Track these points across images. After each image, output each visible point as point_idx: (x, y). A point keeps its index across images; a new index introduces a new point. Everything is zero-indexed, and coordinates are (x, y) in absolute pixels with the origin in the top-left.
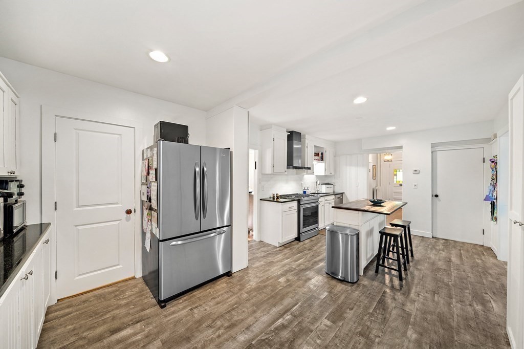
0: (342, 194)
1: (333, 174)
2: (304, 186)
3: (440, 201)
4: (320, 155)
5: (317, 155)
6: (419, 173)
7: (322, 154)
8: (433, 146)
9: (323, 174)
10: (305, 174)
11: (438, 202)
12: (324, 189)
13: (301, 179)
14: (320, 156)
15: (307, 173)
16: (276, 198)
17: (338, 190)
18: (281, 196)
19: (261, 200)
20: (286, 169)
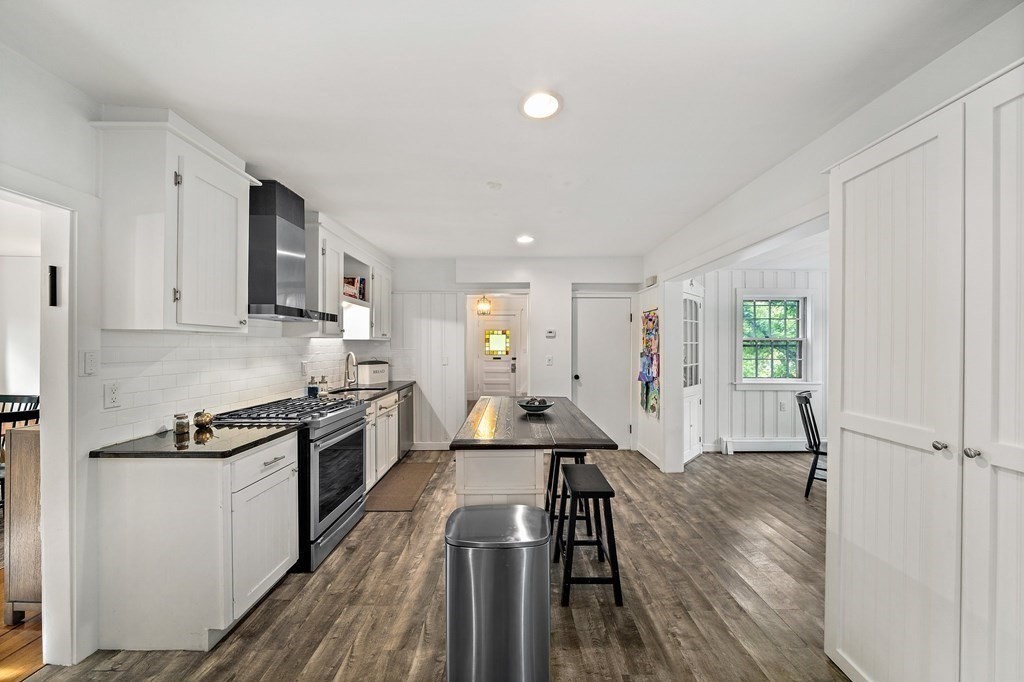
0: (411, 385)
1: (389, 335)
2: (310, 373)
3: (581, 385)
4: (357, 284)
5: (350, 281)
6: (554, 337)
7: (363, 281)
8: (575, 287)
9: (364, 334)
10: (318, 334)
11: (579, 388)
12: (365, 376)
13: (302, 351)
14: (358, 286)
15: (325, 334)
16: (193, 430)
17: (401, 378)
18: (218, 417)
19: (94, 455)
20: (245, 316)
